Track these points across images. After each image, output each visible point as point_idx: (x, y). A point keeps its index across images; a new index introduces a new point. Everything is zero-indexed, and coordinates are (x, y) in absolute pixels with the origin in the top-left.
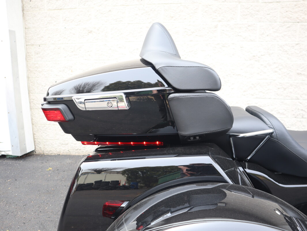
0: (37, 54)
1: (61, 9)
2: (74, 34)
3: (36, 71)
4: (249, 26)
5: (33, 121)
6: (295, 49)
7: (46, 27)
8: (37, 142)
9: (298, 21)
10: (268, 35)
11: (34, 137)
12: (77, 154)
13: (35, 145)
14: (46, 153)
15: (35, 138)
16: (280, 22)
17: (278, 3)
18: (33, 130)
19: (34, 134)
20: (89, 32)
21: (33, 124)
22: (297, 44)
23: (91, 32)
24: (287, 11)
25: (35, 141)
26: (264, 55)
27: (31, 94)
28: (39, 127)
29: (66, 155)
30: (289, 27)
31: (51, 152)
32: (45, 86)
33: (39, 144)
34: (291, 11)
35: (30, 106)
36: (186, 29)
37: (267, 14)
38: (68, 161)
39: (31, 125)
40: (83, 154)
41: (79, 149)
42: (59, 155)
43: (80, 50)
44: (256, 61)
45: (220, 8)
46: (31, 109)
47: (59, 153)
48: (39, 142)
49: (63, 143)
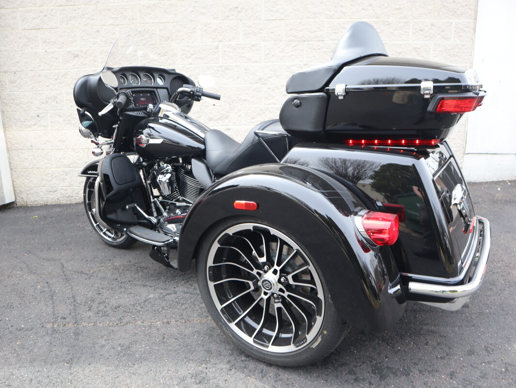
0: (13, 83)
1: (39, 29)
2: (57, 59)
3: (12, 103)
4: (253, 46)
5: (12, 165)
7: (22, 50)
8: (18, 191)
9: (304, 40)
10: (273, 56)
11: (13, 185)
12: (68, 202)
13: (15, 196)
14: (30, 204)
15: (16, 186)
16: (285, 41)
17: (282, 21)
18: (12, 176)
19: (13, 182)
20: (75, 57)
21: (11, 169)
22: (305, 65)
23: (77, 56)
24: (291, 30)
25: (15, 191)
26: (271, 77)
27: (7, 132)
28: (20, 172)
29: (55, 205)
30: (295, 46)
31: (36, 203)
32: (25, 121)
33: (21, 194)
34: (296, 30)
35: (7, 147)
36: (184, 50)
37: (271, 33)
38: (58, 210)
39: (9, 170)
40: (76, 202)
41: (71, 196)
42: (47, 205)
43: (65, 78)
44: (263, 84)
45: (220, 27)
46: (8, 150)
47: (46, 203)
48: (20, 191)
49: (51, 190)
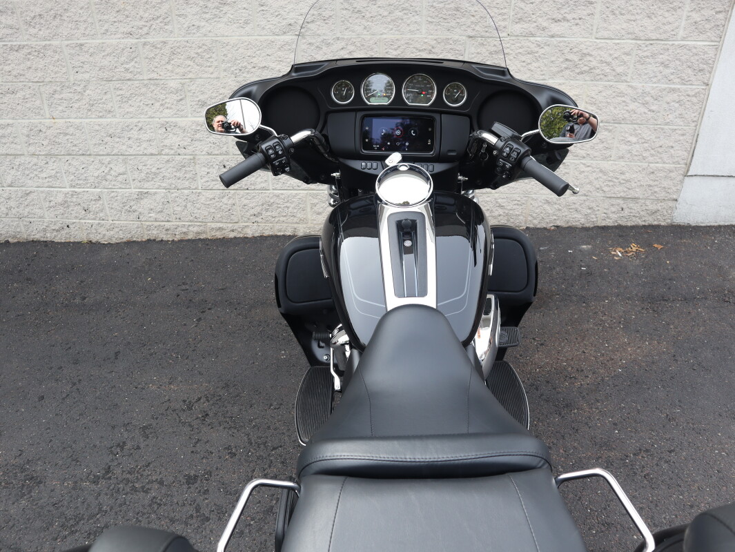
6: (379, 7)
